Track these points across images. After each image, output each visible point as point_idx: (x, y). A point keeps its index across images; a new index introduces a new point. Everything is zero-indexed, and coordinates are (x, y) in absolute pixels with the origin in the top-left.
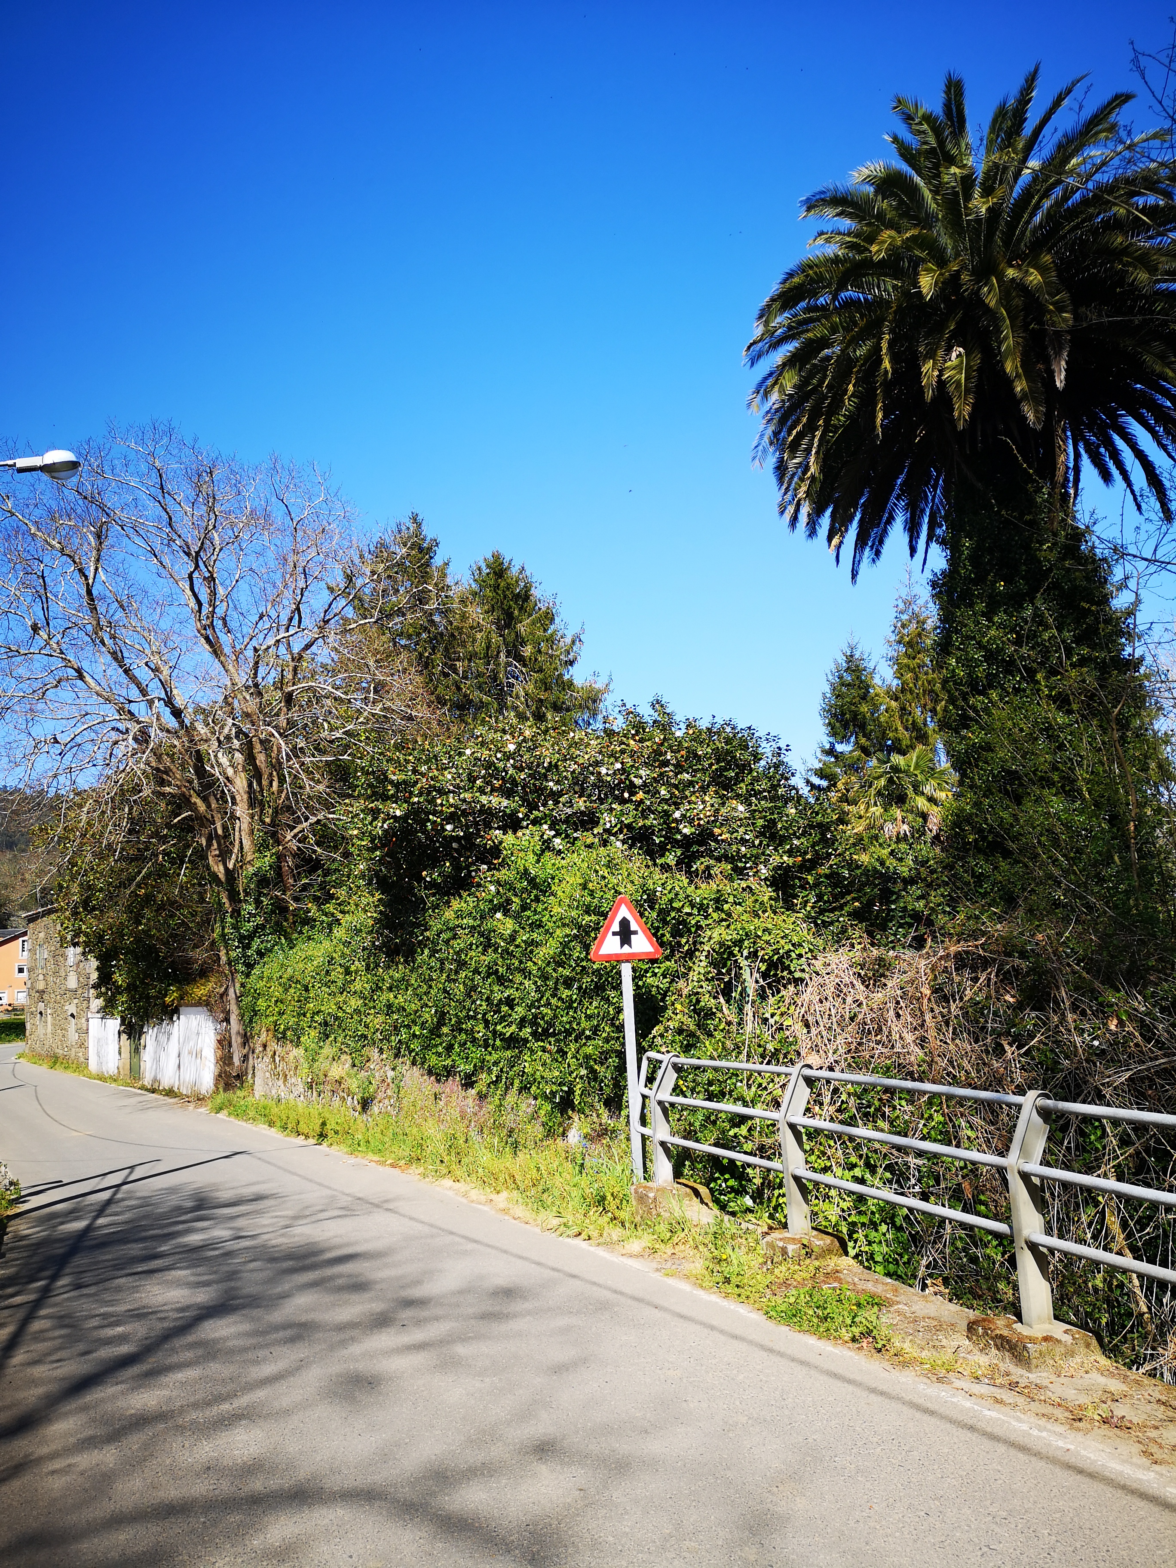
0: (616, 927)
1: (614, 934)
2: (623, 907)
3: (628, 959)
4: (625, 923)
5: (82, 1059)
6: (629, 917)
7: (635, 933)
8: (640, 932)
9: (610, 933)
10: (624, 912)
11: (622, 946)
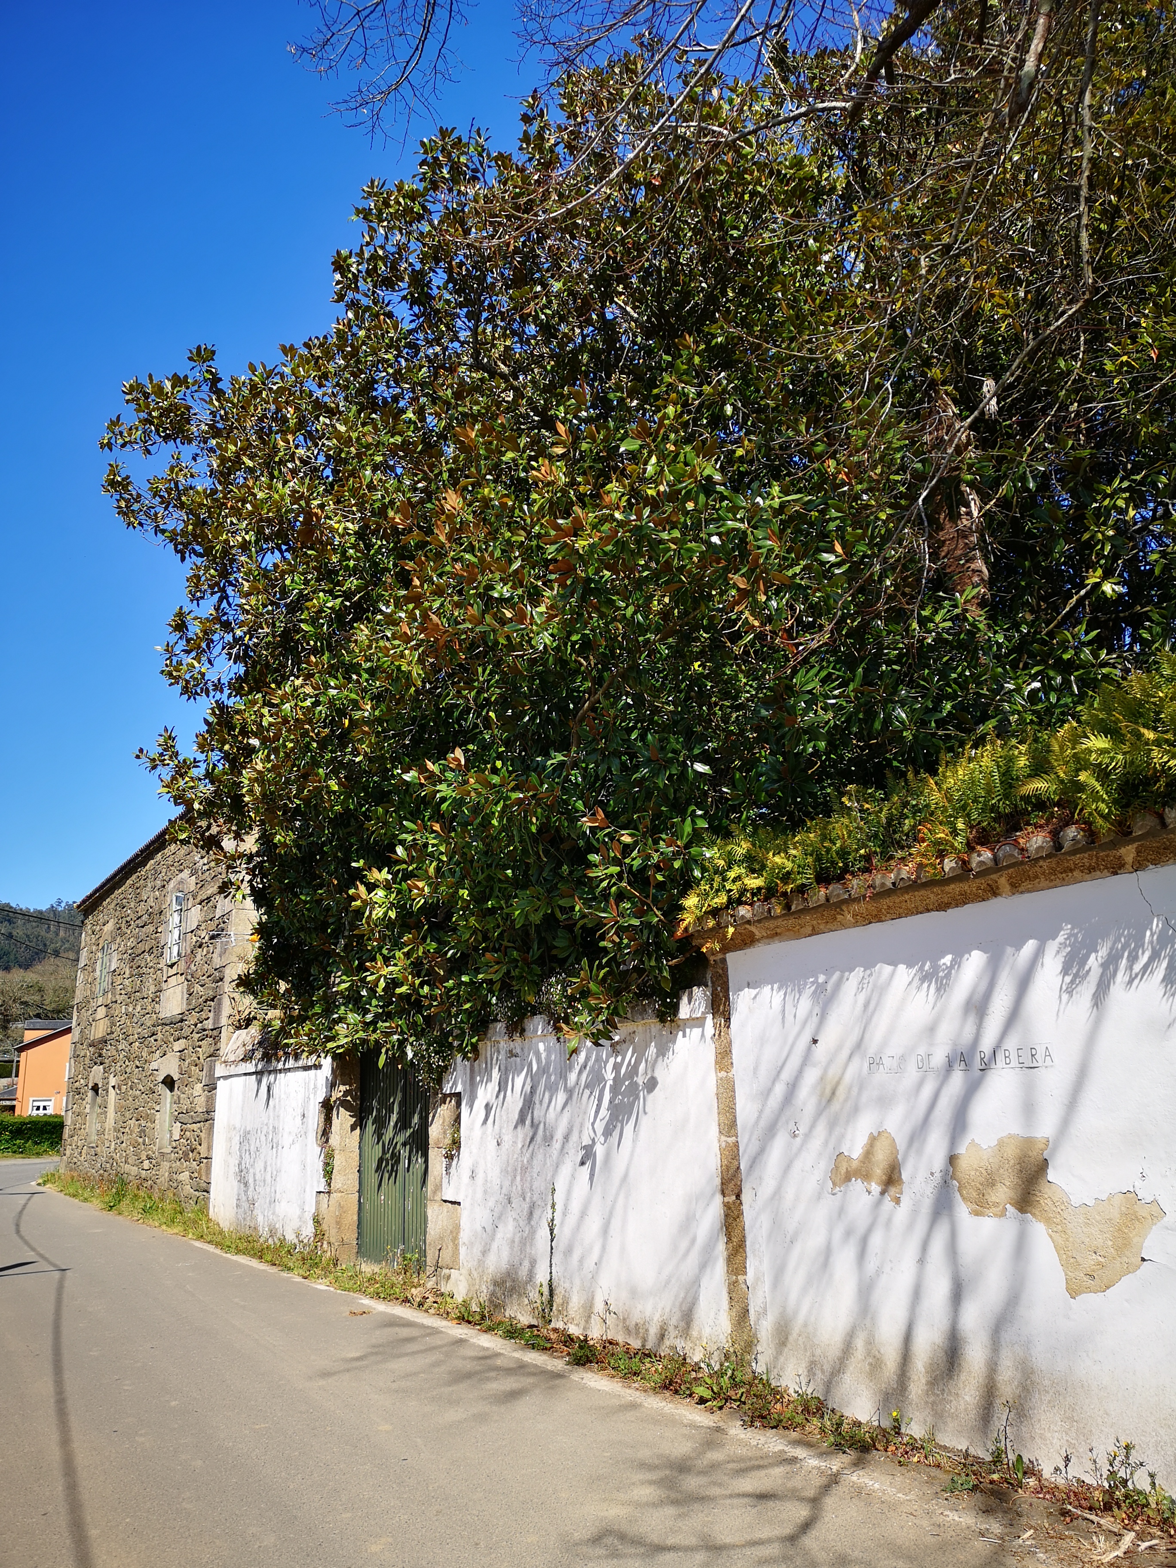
5: (188, 1190)
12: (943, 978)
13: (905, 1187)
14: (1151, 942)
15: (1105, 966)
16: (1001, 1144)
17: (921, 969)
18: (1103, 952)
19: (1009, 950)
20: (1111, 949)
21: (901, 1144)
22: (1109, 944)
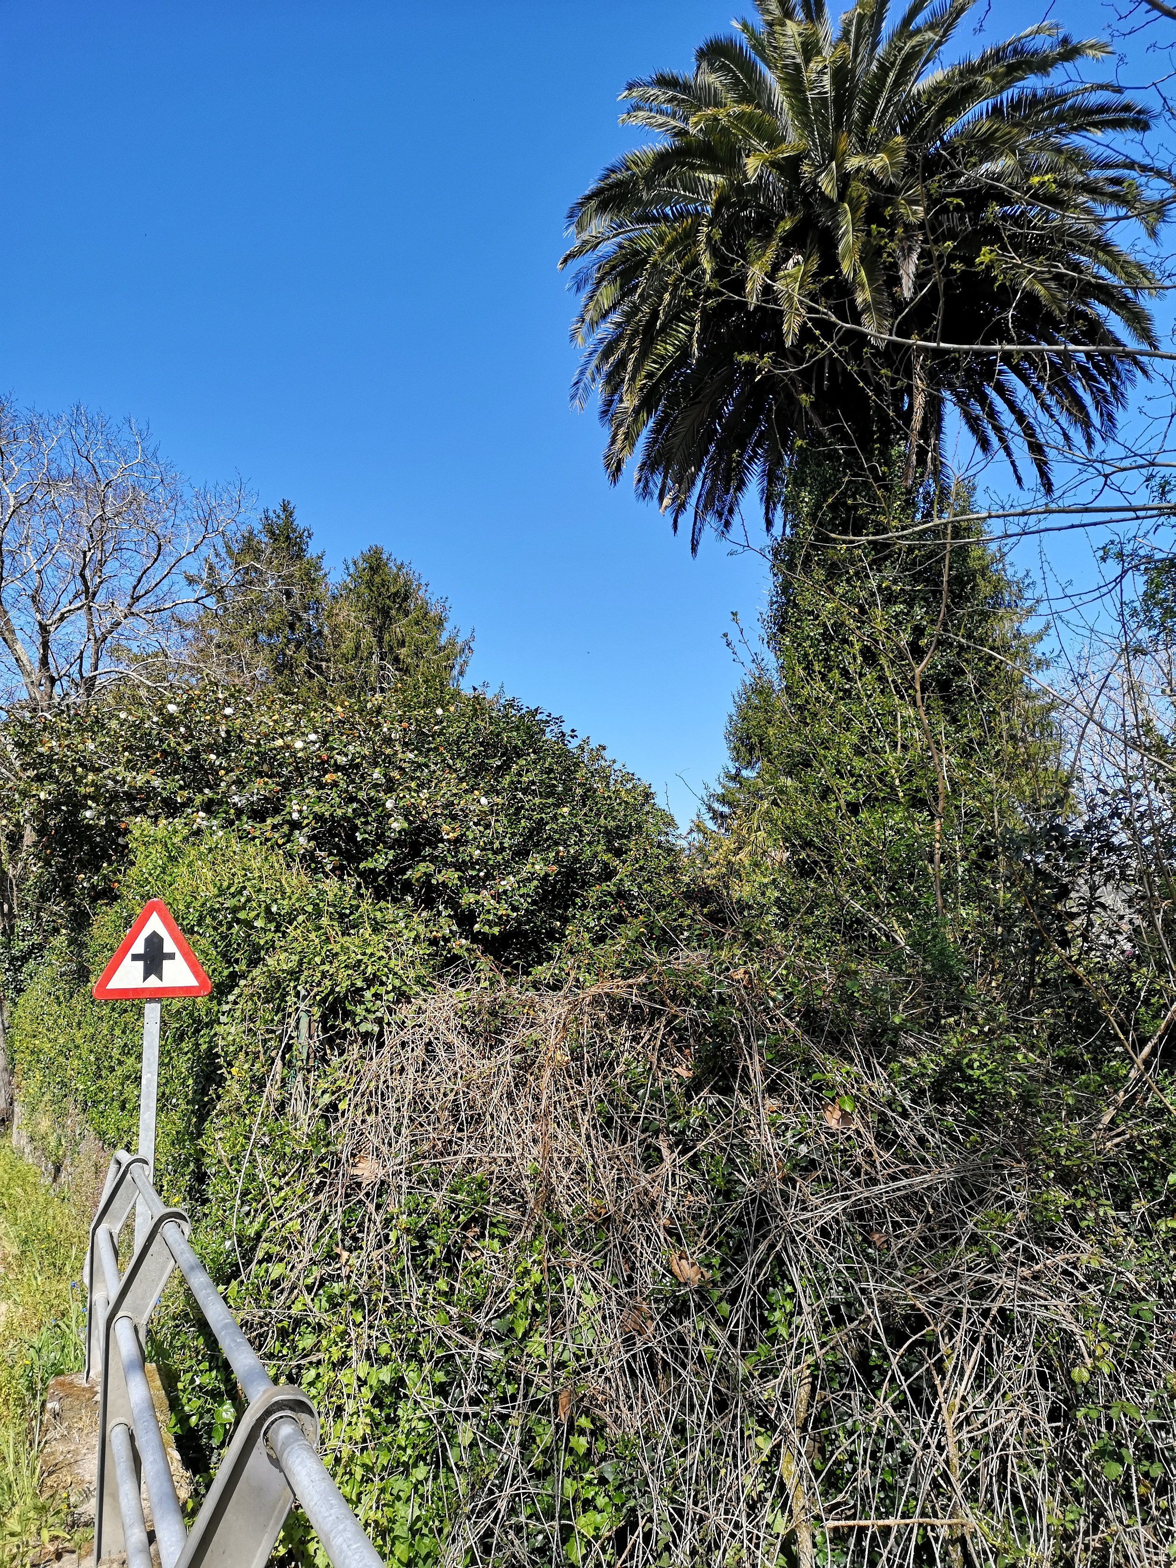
0: (139, 947)
1: (135, 957)
2: (155, 917)
3: (155, 995)
4: (154, 942)
6: (163, 932)
7: (171, 956)
8: (178, 956)
9: (129, 957)
10: (155, 924)
11: (145, 979)
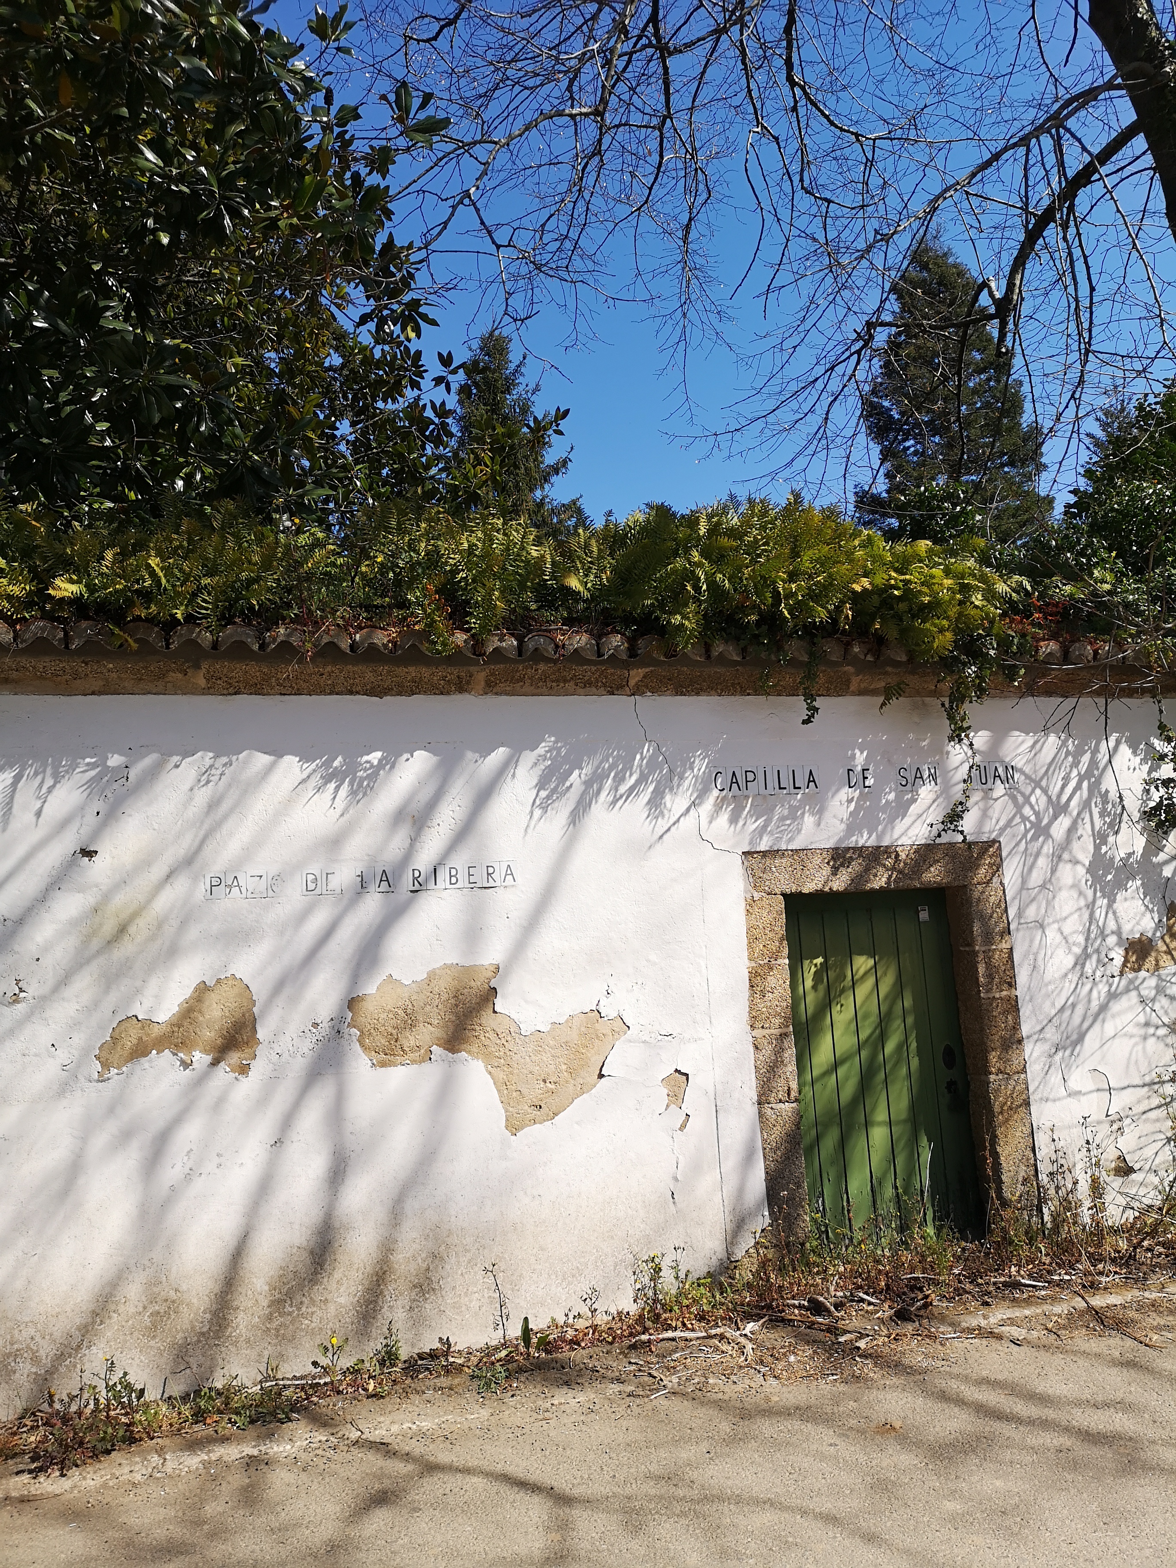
12: (362, 780)
13: (260, 1051)
14: (641, 766)
15: (588, 784)
16: (431, 977)
17: (328, 764)
18: (587, 770)
19: (470, 755)
20: (598, 768)
21: (259, 991)
22: (596, 763)
